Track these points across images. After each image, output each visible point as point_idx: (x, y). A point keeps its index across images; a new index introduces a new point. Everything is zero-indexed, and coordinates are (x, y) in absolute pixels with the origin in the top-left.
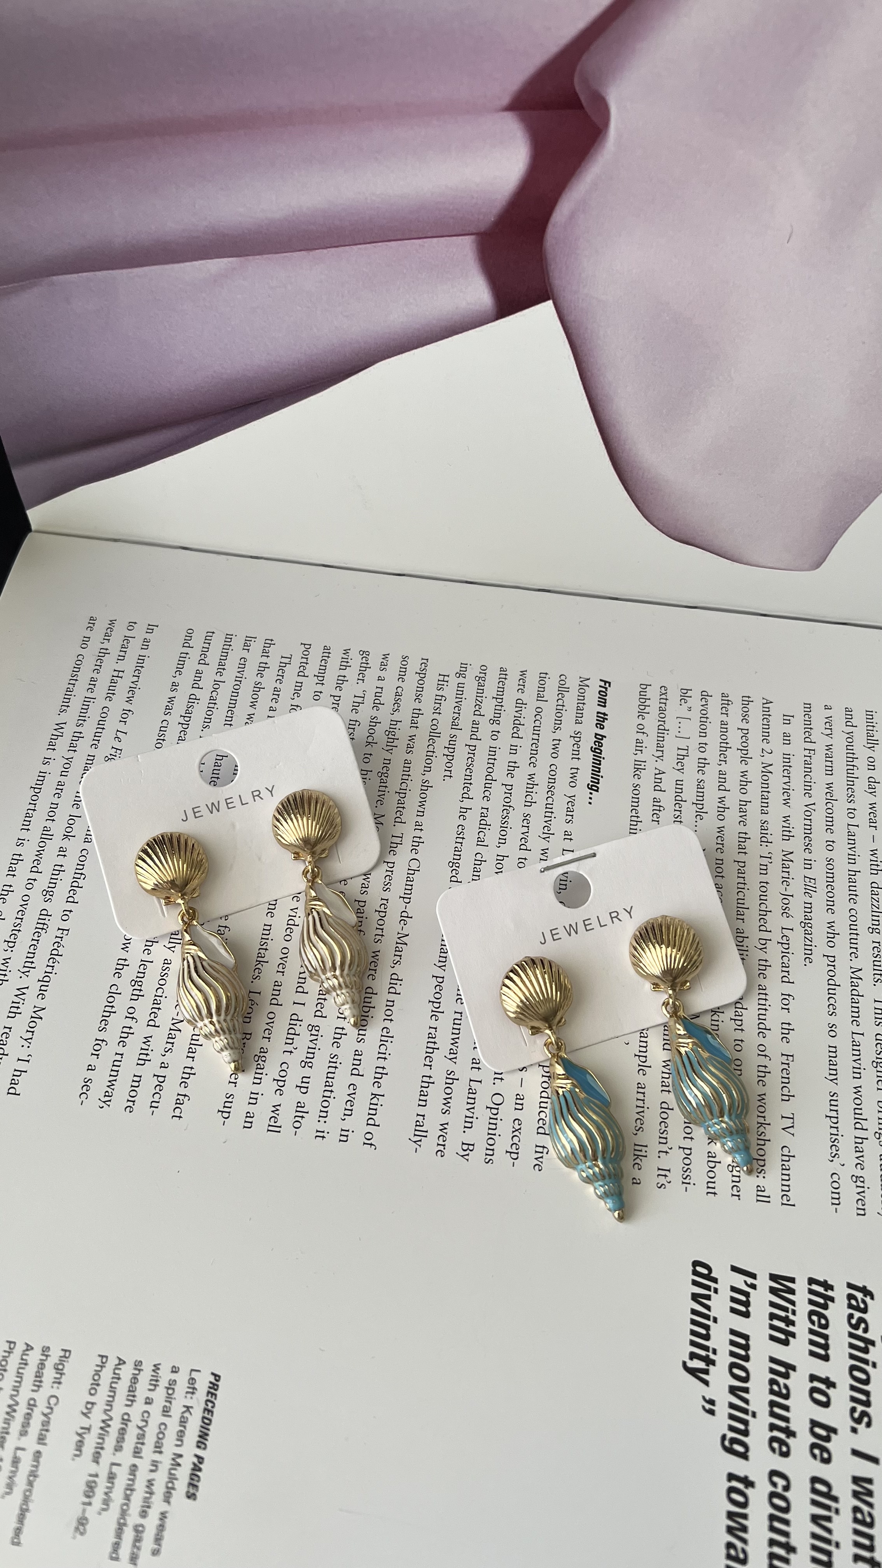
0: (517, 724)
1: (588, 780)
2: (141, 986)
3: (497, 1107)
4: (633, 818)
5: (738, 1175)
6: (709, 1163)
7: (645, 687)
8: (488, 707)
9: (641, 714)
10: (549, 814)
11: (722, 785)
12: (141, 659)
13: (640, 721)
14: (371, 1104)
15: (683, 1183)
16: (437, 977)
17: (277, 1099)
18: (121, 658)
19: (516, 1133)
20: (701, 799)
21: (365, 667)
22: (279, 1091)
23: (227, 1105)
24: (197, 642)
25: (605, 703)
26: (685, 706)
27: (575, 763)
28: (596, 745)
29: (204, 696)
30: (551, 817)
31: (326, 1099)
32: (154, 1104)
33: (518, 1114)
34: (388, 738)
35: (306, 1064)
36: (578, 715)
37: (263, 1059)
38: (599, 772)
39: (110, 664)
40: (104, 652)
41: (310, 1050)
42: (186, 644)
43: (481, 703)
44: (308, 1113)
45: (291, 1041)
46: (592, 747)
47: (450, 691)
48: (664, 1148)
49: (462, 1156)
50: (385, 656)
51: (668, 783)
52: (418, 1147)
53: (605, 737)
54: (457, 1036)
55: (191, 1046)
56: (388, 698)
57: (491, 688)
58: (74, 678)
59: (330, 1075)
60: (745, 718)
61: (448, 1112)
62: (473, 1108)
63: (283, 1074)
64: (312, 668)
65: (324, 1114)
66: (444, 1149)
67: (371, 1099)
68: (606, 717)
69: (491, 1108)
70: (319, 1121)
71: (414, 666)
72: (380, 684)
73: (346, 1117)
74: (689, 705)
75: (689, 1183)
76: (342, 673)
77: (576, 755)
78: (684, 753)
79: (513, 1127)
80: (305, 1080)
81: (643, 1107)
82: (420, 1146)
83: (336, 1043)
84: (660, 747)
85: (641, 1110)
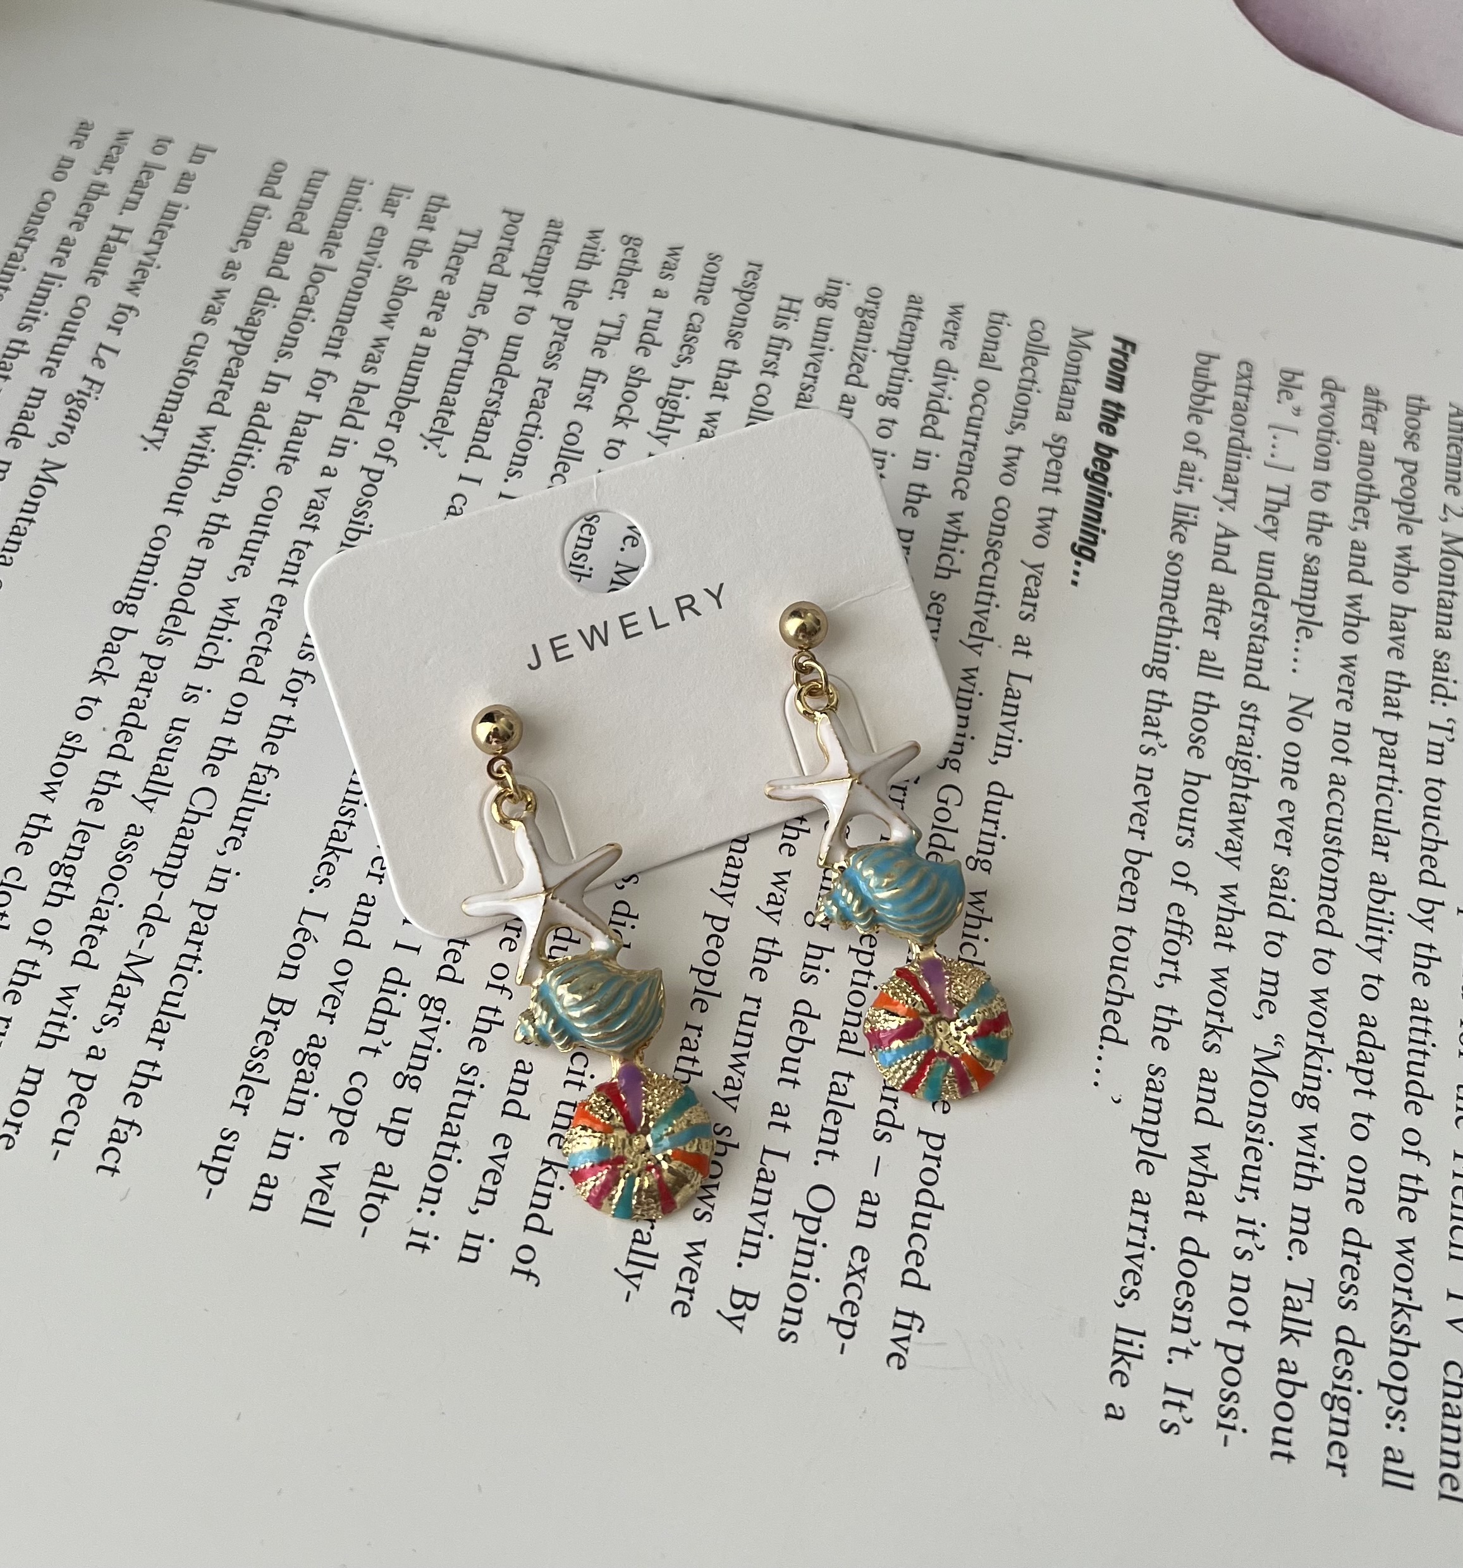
0: (934, 410)
1: (1075, 535)
2: (71, 876)
3: (817, 1215)
4: (1164, 623)
5: (1344, 1419)
6: (1281, 1385)
7: (1206, 360)
8: (877, 371)
9: (1196, 412)
10: (986, 599)
11: (1356, 571)
12: (170, 211)
13: (1193, 425)
14: (538, 1182)
15: (1220, 1425)
16: (714, 918)
17: (332, 1153)
18: (130, 205)
19: (856, 1279)
20: (1311, 594)
21: (628, 268)
22: (340, 1133)
23: (221, 1153)
24: (290, 188)
25: (1122, 384)
26: (1288, 405)
27: (1049, 500)
28: (1096, 466)
29: (288, 292)
30: (989, 604)
31: (440, 1162)
32: (61, 1137)
33: (863, 1237)
34: (663, 413)
35: (408, 1080)
36: (1063, 403)
37: (314, 1060)
38: (1099, 521)
39: (105, 213)
40: (97, 191)
41: (418, 1051)
42: (268, 188)
43: (863, 361)
44: (396, 1189)
45: (379, 1028)
46: (1087, 470)
47: (801, 332)
48: (1182, 1341)
49: (730, 1319)
50: (674, 251)
51: (1244, 556)
52: (633, 1289)
53: (1116, 451)
54: (745, 1050)
55: (161, 1017)
56: (670, 333)
57: (886, 333)
58: (28, 234)
59: (455, 1110)
60: (1412, 439)
61: (707, 1217)
62: (765, 1213)
63: (353, 1097)
64: (521, 260)
65: (432, 1195)
66: (691, 1299)
67: (541, 1172)
68: (1121, 412)
69: (804, 1217)
70: (419, 1210)
71: (730, 275)
72: (657, 303)
73: (480, 1206)
74: (1295, 402)
75: (1234, 1428)
76: (581, 274)
77: (1052, 483)
78: (1281, 497)
79: (850, 1265)
80: (398, 1115)
81: (1143, 1246)
82: (638, 1287)
83: (477, 1040)
84: (1230, 481)
85: (1139, 1251)
